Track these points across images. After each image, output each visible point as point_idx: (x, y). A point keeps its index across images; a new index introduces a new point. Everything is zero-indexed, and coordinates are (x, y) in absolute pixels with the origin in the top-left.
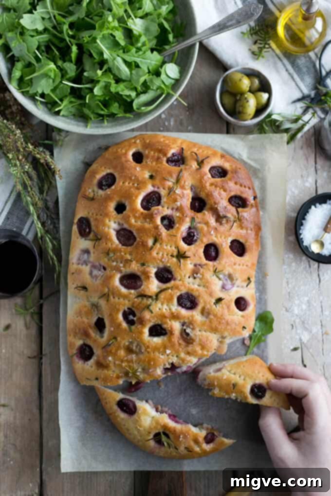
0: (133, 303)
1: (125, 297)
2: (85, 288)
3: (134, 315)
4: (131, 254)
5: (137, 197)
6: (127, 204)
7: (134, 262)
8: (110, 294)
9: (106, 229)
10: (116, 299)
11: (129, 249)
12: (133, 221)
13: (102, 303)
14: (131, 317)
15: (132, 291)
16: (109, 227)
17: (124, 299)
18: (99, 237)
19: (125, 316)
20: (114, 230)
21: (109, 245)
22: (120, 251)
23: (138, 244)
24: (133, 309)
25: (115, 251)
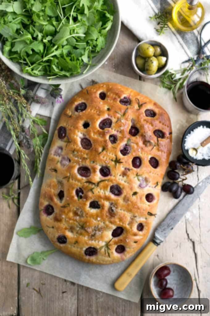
0: (83, 186)
1: (79, 181)
2: (56, 171)
3: (83, 193)
4: (87, 155)
5: (97, 120)
6: (90, 123)
7: (88, 160)
8: (70, 177)
9: (75, 137)
10: (74, 181)
11: (87, 151)
12: (92, 135)
13: (65, 181)
14: (80, 194)
15: (84, 178)
16: (77, 136)
18: (70, 141)
19: (77, 192)
20: (80, 138)
21: (75, 147)
22: (81, 152)
23: (92, 149)
24: (83, 189)
25: (78, 151)
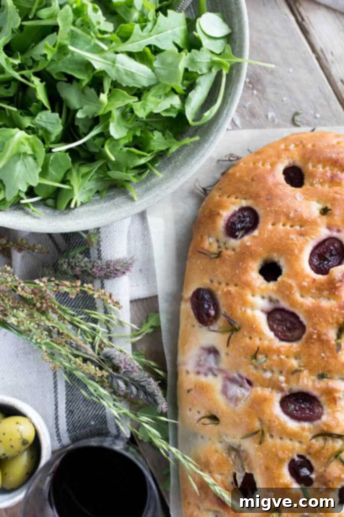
0: (310, 447)
1: (292, 436)
2: (214, 418)
3: (311, 469)
4: (297, 357)
5: (301, 250)
6: (282, 263)
7: (306, 373)
8: (265, 430)
9: (249, 312)
10: (278, 441)
11: (295, 346)
12: (297, 296)
13: (249, 446)
14: (305, 471)
15: (306, 425)
16: (253, 307)
17: (291, 440)
18: (237, 326)
19: (294, 470)
20: (262, 311)
21: (257, 342)
22: (278, 352)
23: (310, 337)
24: (308, 457)
25: (268, 352)
